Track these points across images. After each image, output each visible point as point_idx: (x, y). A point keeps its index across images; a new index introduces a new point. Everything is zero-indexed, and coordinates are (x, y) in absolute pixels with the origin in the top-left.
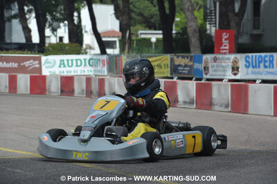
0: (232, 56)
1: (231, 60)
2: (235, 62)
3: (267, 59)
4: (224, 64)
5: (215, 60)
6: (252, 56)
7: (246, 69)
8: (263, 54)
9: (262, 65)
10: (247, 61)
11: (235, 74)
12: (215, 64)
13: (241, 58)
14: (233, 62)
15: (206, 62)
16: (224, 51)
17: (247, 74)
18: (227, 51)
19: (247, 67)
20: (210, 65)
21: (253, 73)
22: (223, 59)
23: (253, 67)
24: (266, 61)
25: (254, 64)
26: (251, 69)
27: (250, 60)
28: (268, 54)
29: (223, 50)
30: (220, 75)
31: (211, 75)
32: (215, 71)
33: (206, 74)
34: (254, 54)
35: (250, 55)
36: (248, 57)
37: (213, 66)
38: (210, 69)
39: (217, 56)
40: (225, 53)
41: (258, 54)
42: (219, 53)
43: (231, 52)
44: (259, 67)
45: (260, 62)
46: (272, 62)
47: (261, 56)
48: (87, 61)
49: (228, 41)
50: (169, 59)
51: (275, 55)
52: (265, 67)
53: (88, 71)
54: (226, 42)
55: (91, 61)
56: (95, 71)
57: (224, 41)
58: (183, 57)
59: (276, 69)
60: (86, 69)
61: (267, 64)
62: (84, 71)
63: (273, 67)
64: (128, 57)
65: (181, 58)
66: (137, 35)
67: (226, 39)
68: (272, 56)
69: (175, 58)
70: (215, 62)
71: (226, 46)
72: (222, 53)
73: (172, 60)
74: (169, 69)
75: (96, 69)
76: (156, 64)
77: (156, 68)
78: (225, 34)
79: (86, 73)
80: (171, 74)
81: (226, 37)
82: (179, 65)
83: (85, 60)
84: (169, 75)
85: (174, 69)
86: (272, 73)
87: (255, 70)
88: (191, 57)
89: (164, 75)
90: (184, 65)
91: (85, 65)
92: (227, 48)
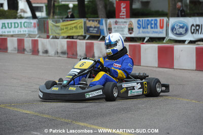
0: (128, 20)
1: (128, 23)
2: (131, 24)
3: (153, 22)
4: (122, 26)
5: (116, 23)
6: (142, 20)
7: (138, 30)
8: (150, 19)
9: (149, 26)
10: (139, 24)
11: (131, 33)
12: (116, 26)
13: (134, 21)
14: (129, 25)
15: (110, 25)
17: (139, 33)
18: (125, 16)
19: (139, 28)
20: (113, 27)
21: (143, 32)
22: (122, 22)
23: (143, 28)
24: (152, 24)
25: (144, 26)
26: (141, 30)
27: (141, 23)
28: (154, 19)
29: (121, 15)
32: (116, 31)
33: (110, 33)
34: (144, 19)
35: (141, 19)
36: (139, 20)
37: (115, 28)
38: (113, 30)
39: (118, 20)
40: (123, 18)
41: (146, 19)
42: (119, 17)
43: (127, 17)
44: (147, 28)
45: (148, 24)
46: (156, 24)
47: (148, 20)
48: (22, 24)
49: (125, 9)
50: (83, 22)
51: (158, 19)
52: (152, 28)
53: (23, 31)
54: (123, 10)
55: (26, 24)
56: (29, 31)
57: (122, 9)
58: (93, 21)
59: (159, 29)
60: (22, 30)
61: (153, 26)
62: (20, 31)
63: (157, 28)
64: (53, 21)
65: (91, 21)
66: (59, 2)
67: (124, 8)
68: (156, 20)
69: (87, 21)
70: (116, 24)
71: (123, 13)
72: (121, 18)
73: (85, 23)
74: (83, 30)
75: (29, 29)
76: (73, 26)
77: (74, 29)
78: (123, 4)
79: (22, 33)
80: (85, 33)
81: (124, 6)
82: (91, 27)
83: (21, 23)
84: (83, 34)
85: (87, 29)
86: (156, 32)
87: (144, 30)
88: (99, 21)
89: (80, 34)
90: (93, 27)
91: (21, 27)
92: (125, 14)
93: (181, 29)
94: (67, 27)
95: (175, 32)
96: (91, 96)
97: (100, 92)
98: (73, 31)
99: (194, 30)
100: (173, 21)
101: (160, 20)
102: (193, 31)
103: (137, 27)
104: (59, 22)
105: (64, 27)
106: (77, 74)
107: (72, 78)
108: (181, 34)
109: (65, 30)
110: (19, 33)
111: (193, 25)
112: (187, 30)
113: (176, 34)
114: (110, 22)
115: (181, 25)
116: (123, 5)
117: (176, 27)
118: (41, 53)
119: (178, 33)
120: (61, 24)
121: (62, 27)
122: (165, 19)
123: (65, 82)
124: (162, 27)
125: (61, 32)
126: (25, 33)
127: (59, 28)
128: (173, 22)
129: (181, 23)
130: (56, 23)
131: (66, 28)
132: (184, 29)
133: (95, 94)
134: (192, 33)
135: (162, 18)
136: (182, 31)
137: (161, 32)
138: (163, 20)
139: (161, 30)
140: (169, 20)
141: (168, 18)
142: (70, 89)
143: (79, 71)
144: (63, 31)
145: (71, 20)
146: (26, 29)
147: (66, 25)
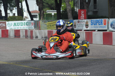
0: (86, 20)
1: (85, 22)
3: (100, 21)
4: (82, 24)
5: (79, 22)
6: (94, 20)
7: (91, 26)
8: (98, 19)
9: (98, 24)
10: (92, 22)
11: (87, 28)
12: (79, 24)
13: (89, 21)
14: (86, 23)
15: (75, 23)
16: (82, 18)
17: (92, 27)
19: (92, 25)
20: (77, 24)
21: (94, 27)
22: (82, 21)
23: (94, 25)
24: (99, 22)
26: (93, 25)
27: (93, 22)
28: (100, 19)
30: (81, 28)
31: (77, 28)
32: (79, 26)
33: (75, 28)
34: (94, 19)
35: (93, 20)
37: (78, 25)
39: (79, 20)
40: (83, 19)
42: (80, 19)
43: (85, 18)
45: (97, 23)
47: (97, 20)
53: (26, 27)
55: (27, 23)
57: (82, 14)
58: (65, 21)
59: (103, 25)
62: (24, 28)
64: (42, 21)
66: (46, 12)
68: (102, 20)
71: (83, 16)
75: (29, 26)
76: (54, 24)
81: (83, 12)
86: (102, 27)
88: (69, 21)
95: (113, 27)
98: (54, 27)
101: (104, 20)
103: (90, 24)
104: (46, 22)
105: (49, 25)
117: (113, 24)
118: (34, 38)
124: (105, 24)
127: (46, 25)
128: (111, 21)
138: (106, 20)
139: (105, 26)
140: (109, 20)
144: (48, 27)
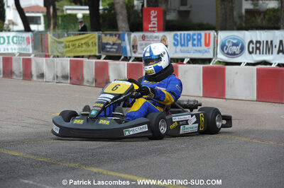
0: (161, 35)
1: (160, 39)
2: (164, 40)
3: (195, 37)
5: (144, 38)
6: (181, 34)
7: (174, 48)
8: (191, 32)
9: (190, 43)
10: (175, 39)
12: (144, 42)
13: (170, 36)
14: (161, 41)
15: (135, 40)
16: (152, 29)
17: (176, 52)
18: (156, 29)
19: (175, 45)
20: (138, 43)
21: (181, 52)
22: (151, 37)
23: (182, 45)
24: (194, 40)
25: (183, 43)
26: (179, 47)
27: (179, 39)
28: (196, 32)
29: (151, 27)
31: (139, 54)
33: (135, 52)
34: (182, 32)
35: (179, 33)
36: (176, 35)
37: (141, 45)
38: (139, 48)
39: (146, 34)
40: (154, 31)
41: (186, 32)
42: (148, 31)
43: (159, 30)
44: (188, 46)
45: (188, 40)
46: (199, 40)
47: (189, 35)
48: (11, 39)
49: (156, 19)
50: (97, 37)
51: (203, 33)
52: (194, 45)
53: (12, 49)
54: (154, 20)
55: (15, 39)
56: (19, 49)
57: (152, 19)
58: (111, 35)
59: (203, 47)
60: (9, 47)
61: (195, 42)
62: (7, 49)
63: (201, 45)
64: (54, 35)
65: (108, 36)
66: (63, 11)
67: (154, 17)
68: (200, 35)
69: (103, 35)
70: (144, 40)
71: (154, 24)
72: (150, 31)
73: (100, 38)
74: (97, 48)
75: (20, 46)
76: (83, 41)
77: (84, 46)
78: (153, 11)
79: (10, 51)
80: (99, 52)
81: (155, 15)
82: (107, 44)
83: (8, 37)
84: (97, 54)
85: (102, 47)
86: (200, 52)
87: (183, 48)
88: (120, 35)
89: (92, 54)
90: (112, 43)
91: (9, 43)
92: (156, 26)
93: (234, 47)
94: (74, 43)
95: (226, 52)
96: (131, 133)
97: (145, 128)
98: (83, 49)
99: (253, 48)
100: (223, 35)
101: (206, 34)
102: (251, 50)
103: (172, 44)
104: (63, 36)
105: (70, 44)
106: (109, 100)
107: (104, 106)
108: (234, 54)
109: (71, 47)
110: (6, 52)
111: (251, 42)
112: (242, 49)
113: (228, 54)
114: (135, 36)
115: (235, 41)
116: (153, 13)
117: (227, 44)
118: (35, 78)
119: (230, 52)
120: (65, 39)
121: (67, 44)
122: (212, 33)
123: (93, 113)
124: (207, 45)
125: (65, 50)
126: (14, 51)
127: (63, 45)
128: (222, 38)
129: (234, 39)
130: (59, 38)
131: (73, 45)
132: (239, 48)
133: (138, 130)
134: (250, 53)
135: (207, 32)
136: (236, 49)
137: (206, 52)
138: (209, 34)
139: (206, 48)
140: (217, 34)
141: (216, 31)
142: (100, 122)
143: (112, 97)
144: (68, 49)
145: (80, 34)
146: (15, 46)
147: (73, 41)
